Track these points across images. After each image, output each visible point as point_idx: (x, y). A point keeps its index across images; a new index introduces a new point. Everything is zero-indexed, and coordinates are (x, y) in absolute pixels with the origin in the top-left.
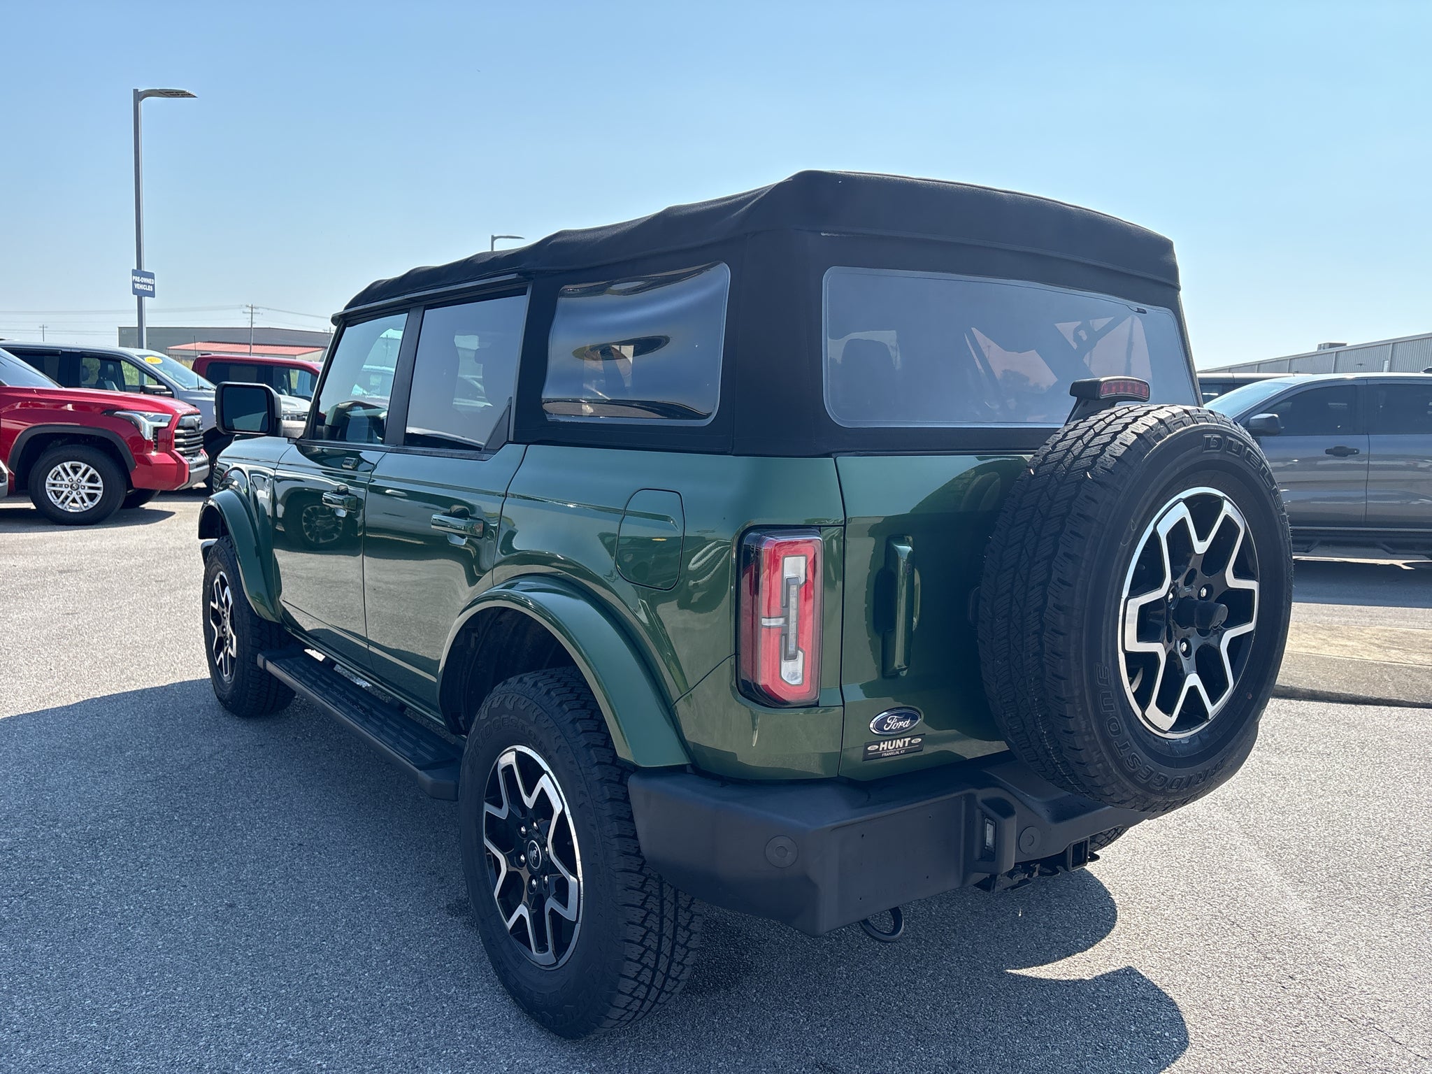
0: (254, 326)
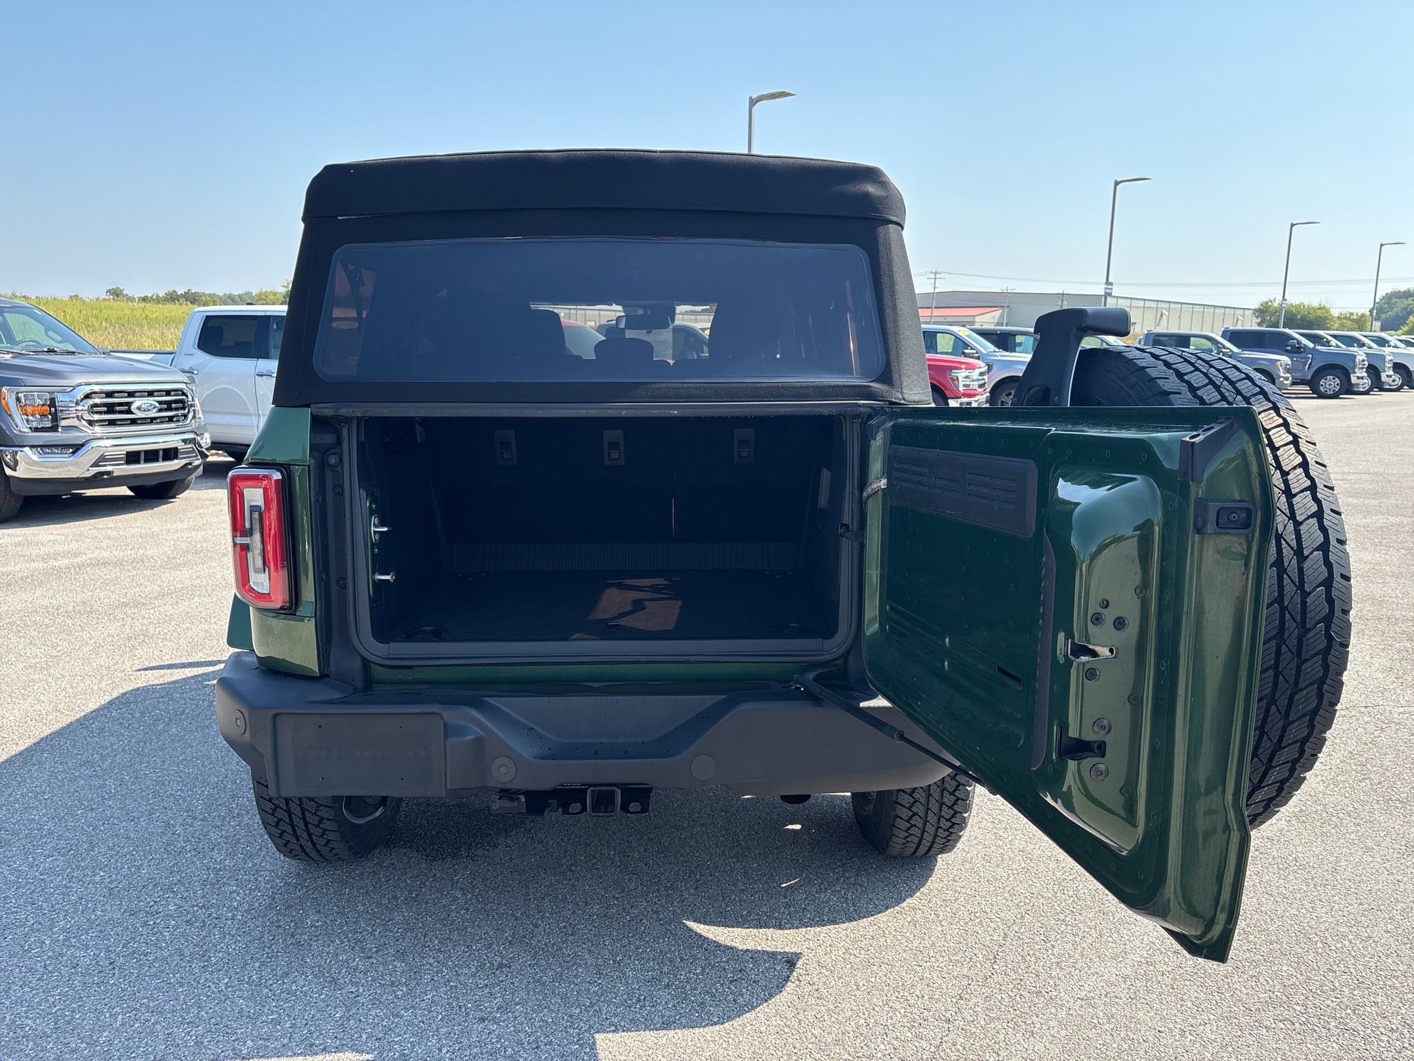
0: (936, 291)
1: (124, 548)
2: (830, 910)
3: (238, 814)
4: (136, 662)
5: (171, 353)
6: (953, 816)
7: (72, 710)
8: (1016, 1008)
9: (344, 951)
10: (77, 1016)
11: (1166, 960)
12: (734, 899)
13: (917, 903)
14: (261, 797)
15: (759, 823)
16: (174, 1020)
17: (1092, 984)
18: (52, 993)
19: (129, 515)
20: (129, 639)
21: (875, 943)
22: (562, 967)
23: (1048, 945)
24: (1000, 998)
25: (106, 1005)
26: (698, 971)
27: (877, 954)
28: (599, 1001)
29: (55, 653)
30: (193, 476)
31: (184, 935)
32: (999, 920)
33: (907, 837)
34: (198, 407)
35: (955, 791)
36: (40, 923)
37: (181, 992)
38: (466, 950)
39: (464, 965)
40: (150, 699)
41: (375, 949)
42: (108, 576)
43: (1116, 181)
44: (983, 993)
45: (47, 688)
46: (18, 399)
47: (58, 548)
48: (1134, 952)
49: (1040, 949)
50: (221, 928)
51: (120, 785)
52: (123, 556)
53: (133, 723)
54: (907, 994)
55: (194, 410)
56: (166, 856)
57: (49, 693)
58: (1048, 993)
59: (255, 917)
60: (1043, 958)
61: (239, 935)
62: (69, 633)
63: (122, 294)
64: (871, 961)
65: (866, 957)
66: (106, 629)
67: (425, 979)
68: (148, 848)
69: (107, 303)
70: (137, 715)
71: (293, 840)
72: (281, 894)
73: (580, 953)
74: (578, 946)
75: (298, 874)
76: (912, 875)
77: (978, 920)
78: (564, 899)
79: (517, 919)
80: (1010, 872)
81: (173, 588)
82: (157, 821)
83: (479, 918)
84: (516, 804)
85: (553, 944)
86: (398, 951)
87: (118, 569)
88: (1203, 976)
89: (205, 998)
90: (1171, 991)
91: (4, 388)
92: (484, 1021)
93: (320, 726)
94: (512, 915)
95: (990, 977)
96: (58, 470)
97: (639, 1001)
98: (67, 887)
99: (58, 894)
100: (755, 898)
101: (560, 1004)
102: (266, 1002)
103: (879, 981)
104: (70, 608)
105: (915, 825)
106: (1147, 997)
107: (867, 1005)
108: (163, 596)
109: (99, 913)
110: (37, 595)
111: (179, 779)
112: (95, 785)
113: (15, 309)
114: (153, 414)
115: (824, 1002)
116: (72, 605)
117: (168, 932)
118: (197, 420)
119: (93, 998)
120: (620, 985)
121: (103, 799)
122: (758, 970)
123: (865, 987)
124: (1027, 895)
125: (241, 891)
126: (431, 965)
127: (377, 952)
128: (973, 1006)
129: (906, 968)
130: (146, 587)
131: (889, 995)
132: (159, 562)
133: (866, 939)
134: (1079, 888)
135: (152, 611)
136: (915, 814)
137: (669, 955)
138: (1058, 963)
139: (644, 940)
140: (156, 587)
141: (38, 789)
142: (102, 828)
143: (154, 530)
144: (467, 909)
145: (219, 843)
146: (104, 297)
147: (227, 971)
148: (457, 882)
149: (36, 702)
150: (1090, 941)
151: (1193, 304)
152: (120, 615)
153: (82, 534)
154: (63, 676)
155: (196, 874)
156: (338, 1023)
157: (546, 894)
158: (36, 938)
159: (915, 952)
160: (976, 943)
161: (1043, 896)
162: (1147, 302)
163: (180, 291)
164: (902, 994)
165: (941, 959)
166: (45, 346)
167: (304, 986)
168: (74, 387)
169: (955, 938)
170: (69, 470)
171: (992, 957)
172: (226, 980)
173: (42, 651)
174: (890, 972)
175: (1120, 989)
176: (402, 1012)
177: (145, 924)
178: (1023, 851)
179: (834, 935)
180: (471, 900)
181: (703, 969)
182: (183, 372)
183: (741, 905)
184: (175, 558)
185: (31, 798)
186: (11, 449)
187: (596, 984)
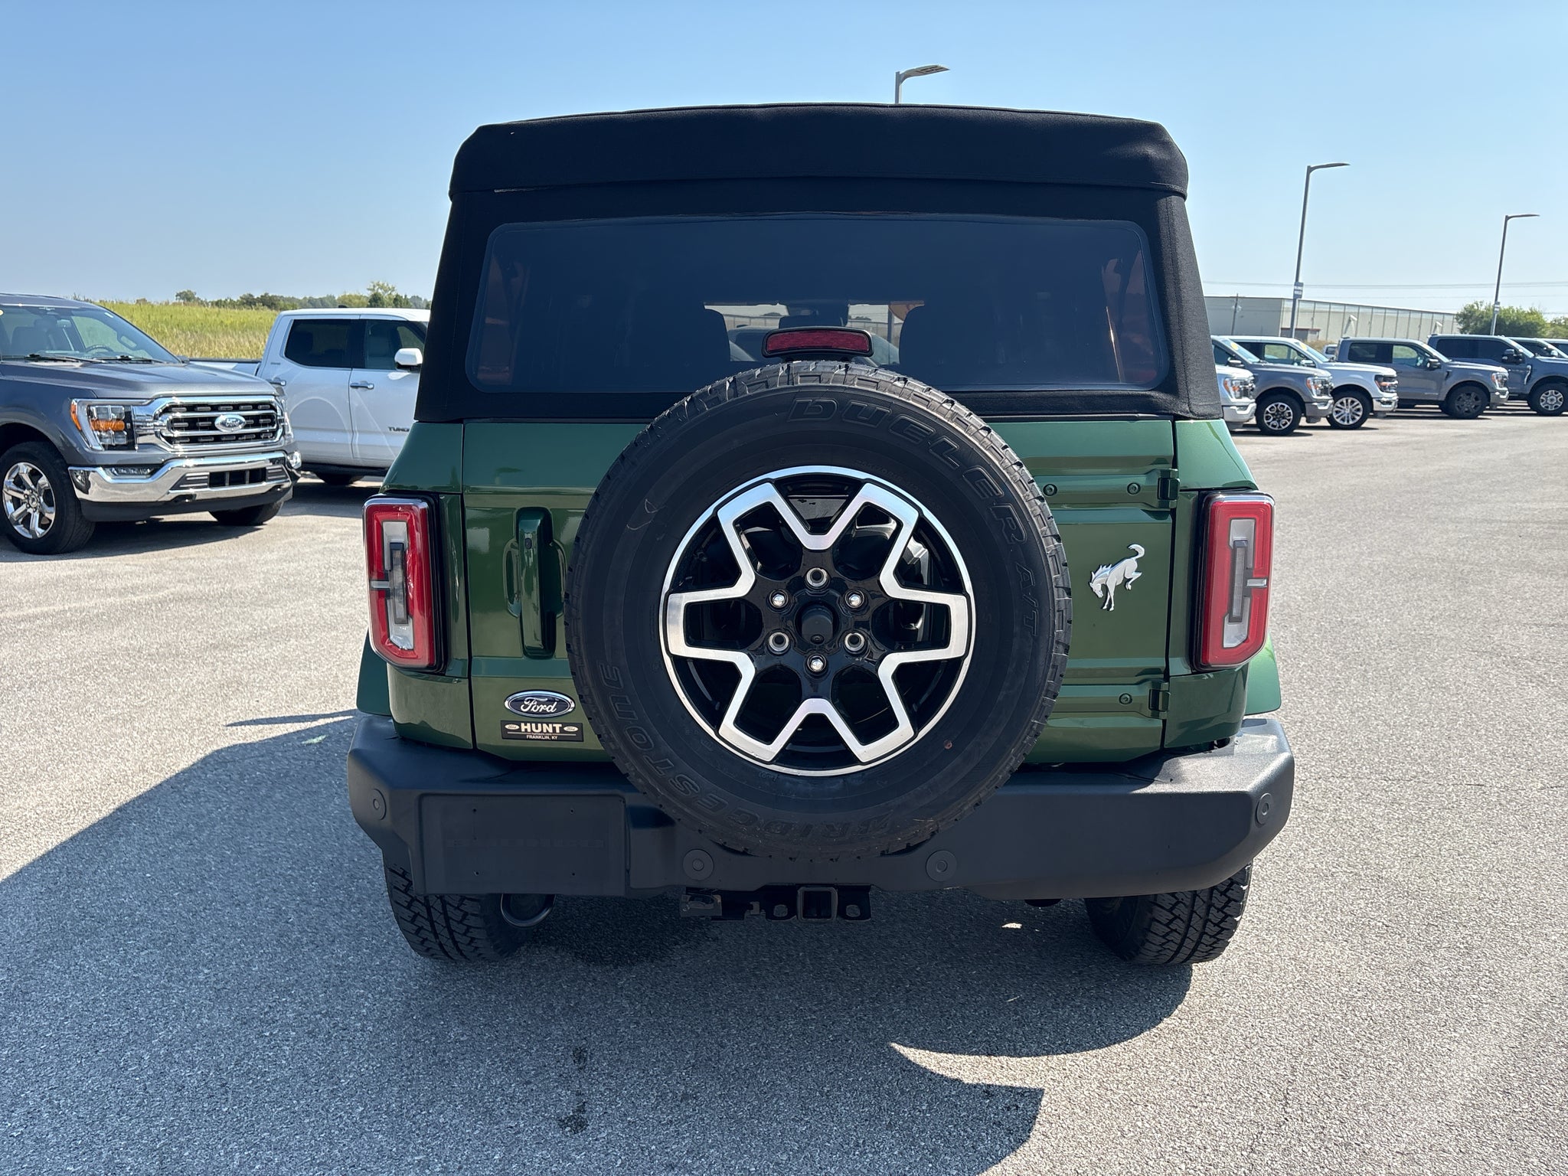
1: (209, 581)
2: (1072, 1030)
3: (358, 899)
4: (230, 714)
5: (256, 362)
6: (1223, 920)
7: (161, 771)
8: (1323, 1164)
9: (497, 1073)
10: (186, 1154)
11: (1496, 1102)
12: (955, 1015)
13: (1177, 1024)
14: (395, 887)
15: (971, 920)
16: (302, 1160)
17: (1411, 1134)
18: (156, 1123)
19: (213, 544)
20: (221, 687)
21: (1134, 1075)
22: (759, 1099)
23: (1348, 1082)
24: (1301, 1152)
25: (220, 1139)
26: (924, 1108)
27: (1139, 1090)
28: (809, 1144)
29: (137, 703)
30: (282, 500)
31: (307, 1050)
32: (1282, 1048)
33: (1164, 944)
34: (288, 423)
35: (1227, 890)
36: (136, 1033)
37: (309, 1123)
38: (642, 1075)
39: (642, 1095)
40: (249, 758)
41: (533, 1072)
42: (193, 614)
43: (1309, 167)
44: (1280, 1145)
45: (131, 743)
46: (90, 413)
47: (137, 581)
48: (1454, 1091)
49: (1339, 1087)
50: (349, 1041)
51: (222, 861)
52: (209, 591)
53: (231, 787)
54: (1185, 1144)
55: (283, 426)
56: (279, 950)
57: (134, 749)
58: (1359, 1145)
59: (388, 1029)
60: (1346, 1099)
61: (372, 1051)
62: (153, 679)
63: (194, 298)
64: (1134, 1099)
65: (1127, 1093)
66: (195, 675)
67: (597, 1112)
68: (257, 939)
69: (178, 308)
70: (236, 777)
71: (431, 937)
72: (416, 999)
73: (779, 1082)
74: (775, 1073)
75: (434, 975)
76: (1165, 988)
77: (1256, 1049)
78: (751, 1012)
79: (698, 1036)
80: (1284, 986)
81: (266, 628)
82: (266, 907)
83: (653, 1034)
84: (711, 906)
85: (746, 1069)
86: (561, 1075)
87: (204, 606)
88: (1545, 1123)
89: (337, 1132)
90: (1509, 1143)
91: (74, 401)
92: (673, 1168)
93: (475, 810)
94: (692, 1031)
95: (1284, 1123)
96: (134, 493)
97: (857, 1146)
98: (165, 987)
99: (155, 996)
100: (980, 1014)
101: (763, 1149)
102: (410, 1138)
103: (1148, 1126)
104: (153, 651)
105: (1175, 931)
106: (1481, 1152)
107: (1138, 1158)
108: (256, 637)
109: (205, 1021)
110: (115, 635)
111: (288, 855)
112: (192, 862)
113: (85, 311)
114: (239, 430)
115: (1084, 1153)
116: (155, 646)
117: (288, 1046)
118: (287, 437)
119: (203, 1130)
120: (832, 1124)
121: (203, 878)
122: (997, 1108)
123: (1132, 1134)
124: (1310, 1016)
125: (370, 995)
126: (602, 1094)
127: (536, 1075)
128: (1269, 1162)
129: (1178, 1110)
130: (236, 626)
131: (1163, 1145)
132: (249, 598)
133: (1122, 1069)
134: (1373, 1008)
135: (245, 655)
136: (1176, 917)
137: (886, 1086)
138: (1364, 1106)
139: (854, 1066)
140: (247, 627)
141: (126, 866)
142: (203, 914)
143: (240, 561)
144: (637, 1023)
145: (340, 935)
146: (175, 301)
147: (360, 1097)
148: (622, 988)
149: (120, 761)
150: (1399, 1078)
151: (1385, 308)
152: (209, 658)
153: (162, 566)
154: (149, 730)
155: (316, 973)
156: (499, 1167)
157: (729, 1005)
158: (133, 1053)
159: (1185, 1088)
160: (1258, 1078)
161: (1330, 1019)
162: (1332, 306)
163: (257, 295)
164: (1178, 1144)
165: (1219, 1098)
166: (118, 354)
167: (453, 1117)
168: (152, 400)
169: (1232, 1071)
170: (146, 493)
171: (1282, 1097)
172: (361, 1109)
173: (124, 700)
174: (1159, 1114)
175: (1447, 1140)
176: (573, 1155)
177: (261, 1035)
178: (1295, 960)
179: (1082, 1063)
180: (640, 1011)
181: (930, 1104)
182: (271, 383)
183: (964, 1023)
184: (266, 593)
185: (119, 876)
186: (82, 469)
187: (803, 1123)
